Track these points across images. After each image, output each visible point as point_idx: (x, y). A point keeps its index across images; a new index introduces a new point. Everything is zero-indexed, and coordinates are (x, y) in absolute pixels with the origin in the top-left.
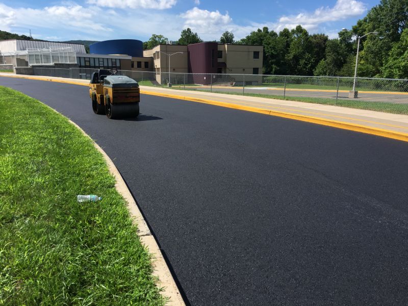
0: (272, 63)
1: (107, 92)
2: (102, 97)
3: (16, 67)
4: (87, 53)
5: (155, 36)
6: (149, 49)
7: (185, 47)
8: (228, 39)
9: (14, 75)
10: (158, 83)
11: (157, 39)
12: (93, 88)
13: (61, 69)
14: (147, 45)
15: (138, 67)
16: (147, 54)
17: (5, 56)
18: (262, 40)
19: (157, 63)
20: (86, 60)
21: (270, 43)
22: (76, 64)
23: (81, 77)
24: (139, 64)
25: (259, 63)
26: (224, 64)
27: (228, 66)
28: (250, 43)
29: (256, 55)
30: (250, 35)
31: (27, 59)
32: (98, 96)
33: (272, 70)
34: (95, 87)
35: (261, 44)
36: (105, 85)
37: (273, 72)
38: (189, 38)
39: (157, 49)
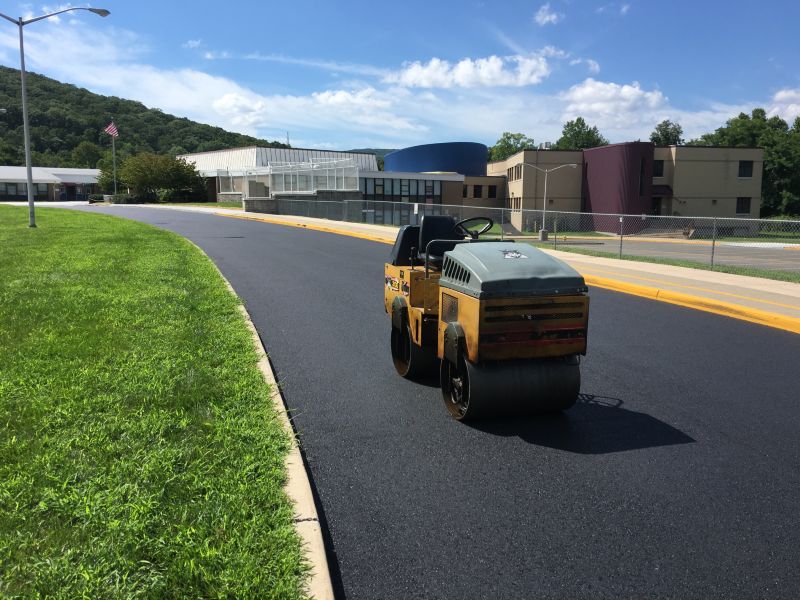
0: (781, 187)
1: (453, 310)
2: (430, 323)
3: (247, 198)
4: (380, 170)
5: (508, 137)
6: (495, 161)
7: (578, 155)
8: (668, 136)
9: (240, 213)
10: (515, 228)
11: (512, 142)
12: (397, 280)
13: (328, 203)
14: (491, 154)
15: (475, 196)
16: (494, 170)
17: (235, 177)
18: (754, 136)
19: (516, 189)
20: (378, 182)
21: (775, 143)
22: (357, 192)
23: (364, 219)
24: (478, 190)
25: (752, 187)
26: (668, 190)
27: (676, 193)
28: (726, 143)
29: (746, 168)
30: (725, 126)
31: (269, 183)
32: (416, 313)
33: (779, 202)
34: (407, 278)
35: (753, 145)
36: (444, 280)
37: (782, 208)
38: (580, 138)
39: (518, 159)
